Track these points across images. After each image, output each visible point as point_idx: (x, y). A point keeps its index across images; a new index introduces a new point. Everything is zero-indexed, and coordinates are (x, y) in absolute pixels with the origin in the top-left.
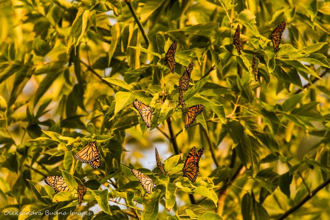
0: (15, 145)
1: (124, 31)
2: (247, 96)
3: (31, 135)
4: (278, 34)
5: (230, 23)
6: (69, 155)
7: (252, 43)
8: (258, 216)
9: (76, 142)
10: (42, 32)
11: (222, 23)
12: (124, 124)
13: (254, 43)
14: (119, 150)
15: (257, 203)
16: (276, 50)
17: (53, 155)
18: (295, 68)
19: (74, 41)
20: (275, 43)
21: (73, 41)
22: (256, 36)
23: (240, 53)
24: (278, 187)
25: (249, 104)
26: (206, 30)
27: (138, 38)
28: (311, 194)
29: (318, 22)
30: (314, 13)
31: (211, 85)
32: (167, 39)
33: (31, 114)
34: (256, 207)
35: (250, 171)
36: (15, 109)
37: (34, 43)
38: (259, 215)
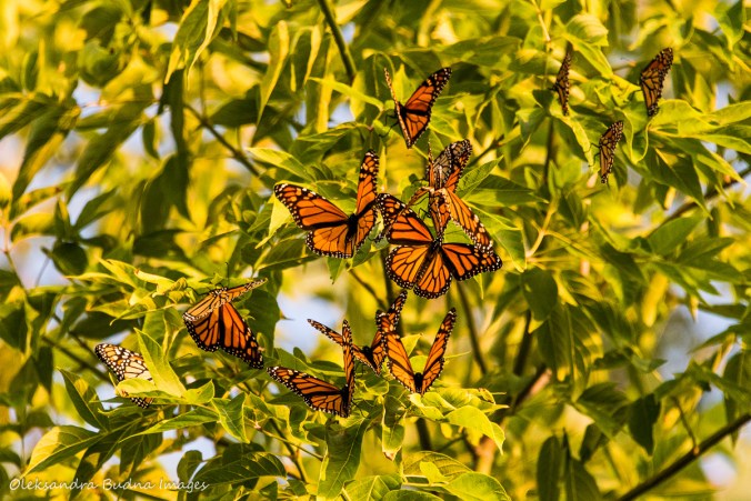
0: (22, 286)
1: (299, 43)
2: (572, 213)
3: (62, 266)
4: (656, 74)
5: (546, 42)
6: (155, 319)
7: (596, 90)
8: (574, 491)
9: (175, 289)
10: (102, 32)
11: (526, 41)
12: (285, 256)
13: (601, 91)
14: (272, 315)
15: (575, 461)
16: (651, 111)
17: (118, 315)
18: (689, 157)
19: (187, 57)
20: (648, 95)
21: (182, 57)
22: (605, 75)
23: (565, 112)
24: (626, 428)
25: (573, 230)
26: (491, 54)
27: (329, 60)
28: (697, 451)
29: (742, 54)
30: (736, 33)
31: (495, 181)
32: (397, 69)
33: (64, 217)
34: (572, 470)
35: (566, 386)
36: (30, 204)
37: (81, 54)
38: (577, 489)
